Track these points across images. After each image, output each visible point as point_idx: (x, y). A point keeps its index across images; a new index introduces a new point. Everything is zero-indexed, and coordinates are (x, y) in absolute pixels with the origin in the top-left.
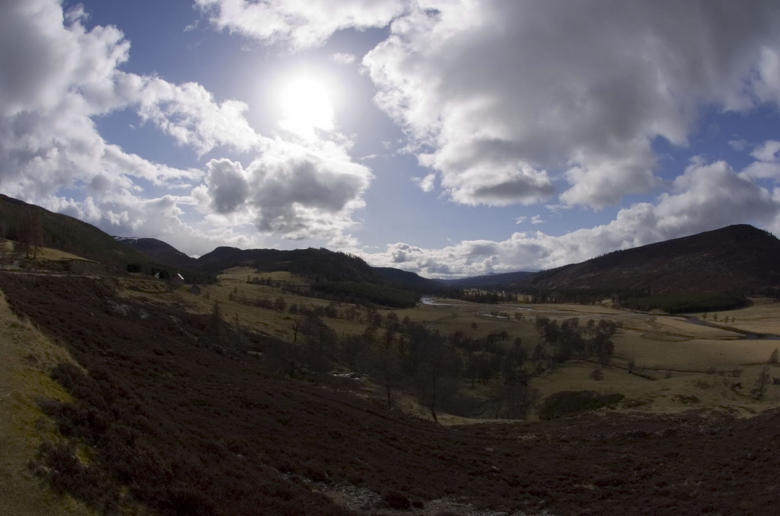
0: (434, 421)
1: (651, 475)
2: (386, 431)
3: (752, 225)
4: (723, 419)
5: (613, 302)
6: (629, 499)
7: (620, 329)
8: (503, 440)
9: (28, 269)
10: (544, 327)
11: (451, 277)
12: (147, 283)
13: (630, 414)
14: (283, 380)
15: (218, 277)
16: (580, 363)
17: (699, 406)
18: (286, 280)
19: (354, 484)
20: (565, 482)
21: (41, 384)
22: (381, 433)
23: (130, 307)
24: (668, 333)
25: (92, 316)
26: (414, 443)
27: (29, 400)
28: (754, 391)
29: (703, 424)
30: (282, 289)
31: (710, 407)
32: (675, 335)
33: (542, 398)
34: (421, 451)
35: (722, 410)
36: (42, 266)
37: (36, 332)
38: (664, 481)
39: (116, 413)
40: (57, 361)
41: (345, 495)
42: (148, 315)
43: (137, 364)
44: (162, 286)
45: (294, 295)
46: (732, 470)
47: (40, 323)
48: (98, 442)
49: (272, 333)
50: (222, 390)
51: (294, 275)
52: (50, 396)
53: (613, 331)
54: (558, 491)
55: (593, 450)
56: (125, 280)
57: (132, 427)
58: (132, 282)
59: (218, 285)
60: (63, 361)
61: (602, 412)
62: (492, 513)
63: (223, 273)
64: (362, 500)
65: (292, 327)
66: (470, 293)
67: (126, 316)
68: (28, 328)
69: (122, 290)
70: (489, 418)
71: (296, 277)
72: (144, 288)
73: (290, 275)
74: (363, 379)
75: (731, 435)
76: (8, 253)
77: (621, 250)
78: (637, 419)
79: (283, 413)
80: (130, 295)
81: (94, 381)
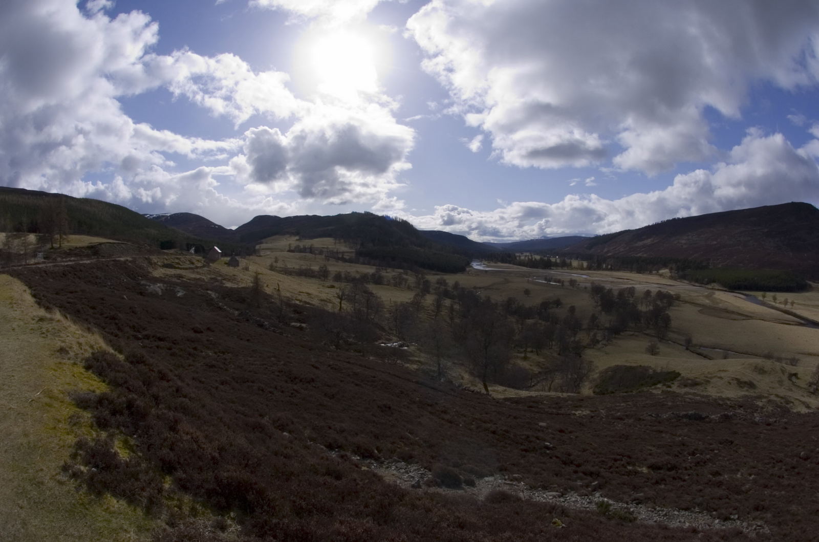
0: (485, 393)
1: (705, 462)
2: (436, 403)
3: (813, 204)
4: (779, 409)
5: (671, 272)
6: (682, 486)
7: (677, 302)
8: (556, 414)
9: (54, 259)
10: (599, 295)
11: (503, 240)
12: (182, 259)
13: (686, 393)
14: (329, 351)
15: (257, 247)
16: (637, 336)
17: (755, 392)
18: (330, 247)
19: (404, 459)
20: (618, 462)
21: (74, 376)
22: (431, 406)
23: (165, 285)
24: (726, 311)
25: (125, 299)
26: (465, 416)
27: (62, 395)
28: (810, 384)
29: (759, 413)
30: (325, 256)
31: (766, 395)
32: (733, 312)
33: (597, 371)
34: (473, 425)
35: (778, 399)
36: (68, 255)
37: (68, 323)
38: (718, 470)
39: (156, 398)
40: (90, 351)
41: (395, 472)
42: (185, 292)
43: (175, 344)
44: (198, 261)
45: (338, 262)
46: (784, 467)
47: (69, 313)
48: (139, 431)
49: (315, 302)
50: (265, 365)
51: (337, 241)
52: (84, 389)
53: (670, 304)
54: (612, 473)
55: (647, 430)
56: (159, 258)
57: (173, 411)
58: (166, 260)
59: (257, 256)
60: (97, 349)
61: (658, 390)
62: (544, 493)
63: (261, 243)
64: (413, 477)
65: (336, 295)
66: (522, 258)
67: (161, 296)
68: (57, 319)
69: (156, 269)
70: (542, 391)
71: (340, 243)
72: (179, 264)
73: (334, 241)
74: (412, 348)
75: (786, 428)
76: (31, 247)
77: (679, 219)
78: (693, 400)
79: (328, 386)
80: (165, 274)
81: (131, 366)
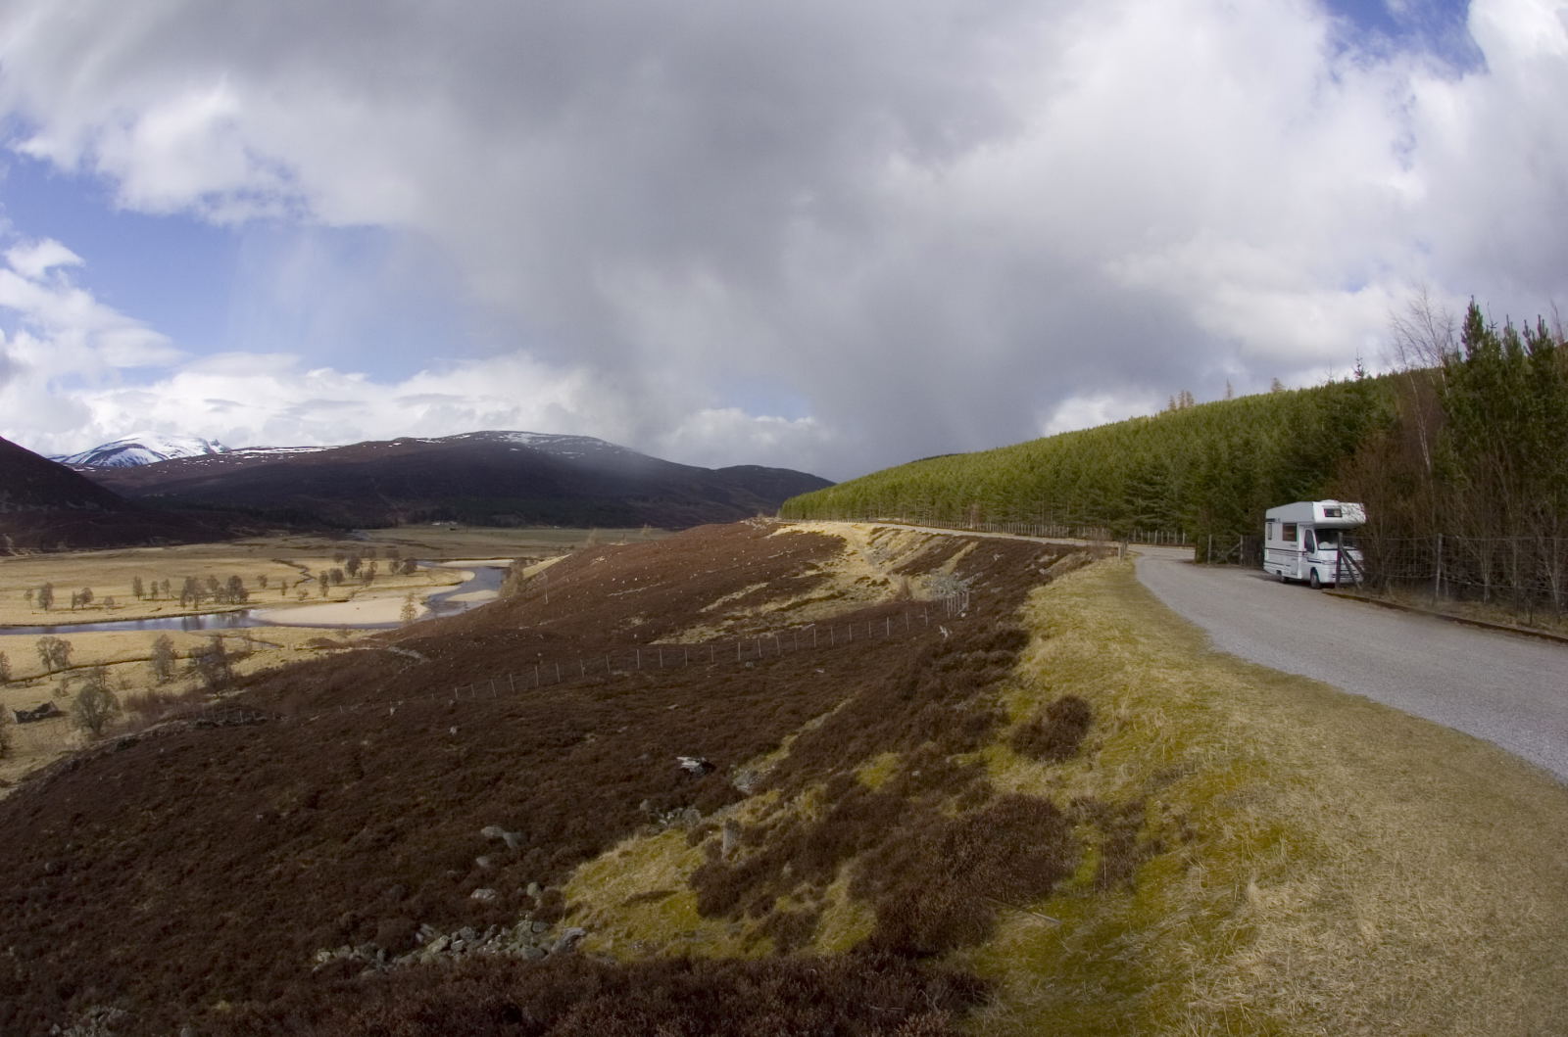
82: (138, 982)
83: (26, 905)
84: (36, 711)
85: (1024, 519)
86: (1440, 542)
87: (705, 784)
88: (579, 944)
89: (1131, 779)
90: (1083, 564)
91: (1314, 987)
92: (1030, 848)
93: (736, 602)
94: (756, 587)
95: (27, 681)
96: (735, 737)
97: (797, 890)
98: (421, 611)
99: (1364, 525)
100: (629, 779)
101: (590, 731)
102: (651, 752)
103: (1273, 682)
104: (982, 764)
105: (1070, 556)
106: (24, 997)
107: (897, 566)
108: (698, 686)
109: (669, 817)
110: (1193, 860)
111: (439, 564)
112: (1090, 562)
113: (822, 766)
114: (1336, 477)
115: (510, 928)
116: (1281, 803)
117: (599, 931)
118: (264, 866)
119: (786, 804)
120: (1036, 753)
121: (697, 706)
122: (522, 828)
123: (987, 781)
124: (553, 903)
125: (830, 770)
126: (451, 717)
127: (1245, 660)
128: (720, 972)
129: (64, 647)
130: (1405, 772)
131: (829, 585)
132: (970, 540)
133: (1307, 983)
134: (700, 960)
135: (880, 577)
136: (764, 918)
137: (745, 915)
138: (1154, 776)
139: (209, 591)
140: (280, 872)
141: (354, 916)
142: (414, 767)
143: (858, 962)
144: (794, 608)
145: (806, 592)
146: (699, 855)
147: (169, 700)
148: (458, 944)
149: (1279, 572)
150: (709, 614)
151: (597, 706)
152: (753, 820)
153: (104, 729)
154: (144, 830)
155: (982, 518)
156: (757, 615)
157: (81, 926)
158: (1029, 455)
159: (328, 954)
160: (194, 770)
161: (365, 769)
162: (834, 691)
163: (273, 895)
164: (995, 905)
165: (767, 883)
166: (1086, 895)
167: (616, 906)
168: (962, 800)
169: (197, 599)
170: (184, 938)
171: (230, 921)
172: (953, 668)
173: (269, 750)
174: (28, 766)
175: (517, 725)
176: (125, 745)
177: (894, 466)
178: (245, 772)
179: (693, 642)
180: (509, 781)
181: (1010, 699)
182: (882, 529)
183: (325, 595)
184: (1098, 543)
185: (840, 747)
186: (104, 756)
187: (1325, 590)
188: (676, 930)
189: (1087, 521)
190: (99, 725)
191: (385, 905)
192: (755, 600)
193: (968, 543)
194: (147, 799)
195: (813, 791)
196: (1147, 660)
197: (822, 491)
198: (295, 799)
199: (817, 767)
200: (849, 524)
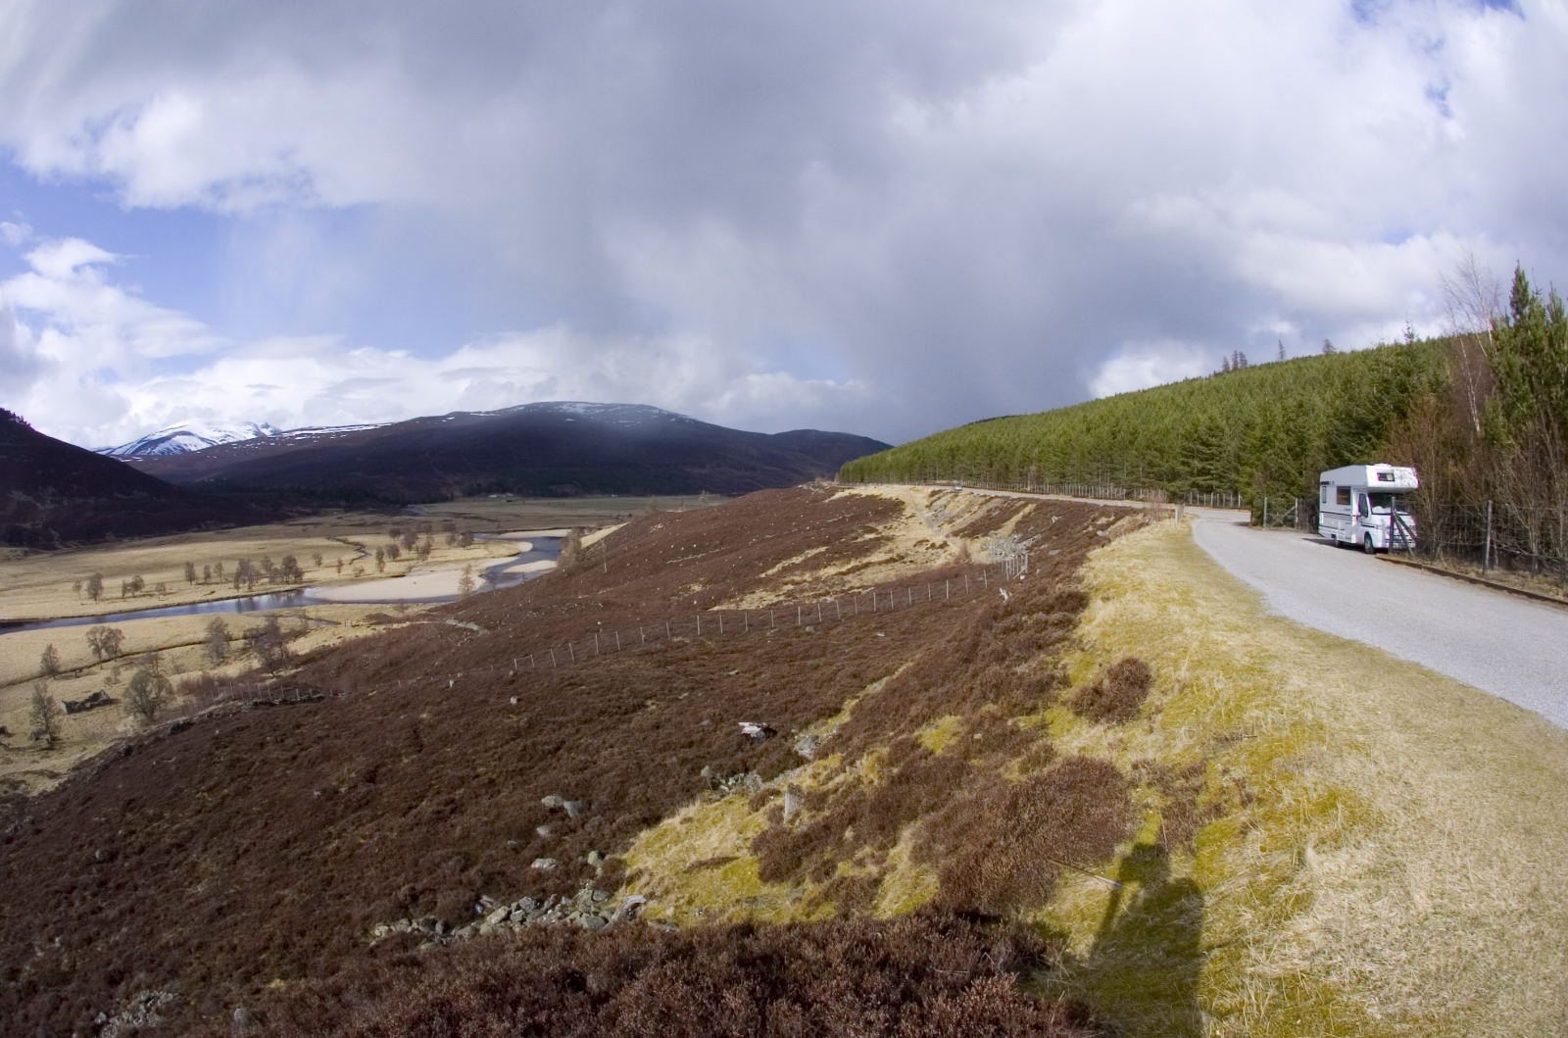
28: (37, 736)
82: (191, 964)
83: (75, 893)
84: (87, 701)
85: (1082, 480)
86: (1490, 510)
87: (766, 749)
88: (641, 911)
89: (1192, 742)
90: (1141, 525)
91: (1368, 955)
92: (1092, 811)
93: (795, 567)
94: (815, 551)
95: (77, 672)
96: (796, 701)
97: (859, 854)
98: (479, 583)
99: (1417, 490)
100: (690, 745)
101: (651, 698)
102: (712, 718)
103: (1329, 646)
104: (1044, 726)
105: (1127, 518)
106: (69, 987)
107: (955, 529)
108: (758, 652)
109: (730, 783)
110: (1252, 824)
111: (495, 536)
112: (1148, 524)
113: (885, 729)
114: (1388, 440)
115: (570, 897)
116: (1338, 768)
117: (660, 898)
118: (322, 843)
119: (848, 768)
120: (1097, 716)
121: (757, 671)
122: (583, 796)
123: (1049, 743)
124: (613, 872)
125: (892, 734)
126: (511, 687)
127: (1302, 624)
128: (785, 937)
129: (115, 635)
130: (1456, 741)
131: (887, 548)
132: (1028, 502)
133: (1361, 950)
134: (765, 924)
135: (939, 540)
136: (827, 883)
137: (807, 880)
138: (1214, 739)
139: (263, 572)
140: (338, 848)
141: (413, 889)
142: (474, 738)
143: (923, 926)
144: (854, 572)
145: (865, 556)
146: (760, 821)
147: (224, 682)
148: (517, 915)
149: (1334, 536)
150: (769, 580)
151: (658, 673)
152: (815, 784)
153: (157, 714)
154: (199, 812)
155: (1039, 480)
156: (817, 579)
157: (132, 910)
158: (1085, 417)
159: (386, 928)
160: (250, 750)
161: (425, 741)
162: (894, 654)
163: (331, 871)
164: (1058, 868)
165: (829, 848)
166: (1148, 859)
167: (677, 874)
168: (1023, 763)
169: (251, 580)
170: (239, 917)
171: (287, 900)
172: (1013, 630)
173: (327, 726)
174: (79, 755)
175: (577, 694)
176: (179, 728)
177: (951, 428)
178: (302, 750)
179: (753, 608)
180: (570, 750)
181: (1070, 661)
182: (940, 491)
183: (381, 571)
184: (1156, 505)
185: (900, 712)
186: (158, 740)
187: (1378, 555)
188: (737, 897)
189: (1144, 483)
190: (152, 712)
191: (445, 877)
192: (814, 564)
193: (1026, 505)
194: (202, 781)
195: (875, 755)
196: (1204, 622)
197: (879, 455)
198: (353, 775)
199: (877, 731)
200: (907, 487)
